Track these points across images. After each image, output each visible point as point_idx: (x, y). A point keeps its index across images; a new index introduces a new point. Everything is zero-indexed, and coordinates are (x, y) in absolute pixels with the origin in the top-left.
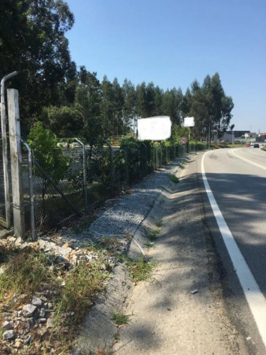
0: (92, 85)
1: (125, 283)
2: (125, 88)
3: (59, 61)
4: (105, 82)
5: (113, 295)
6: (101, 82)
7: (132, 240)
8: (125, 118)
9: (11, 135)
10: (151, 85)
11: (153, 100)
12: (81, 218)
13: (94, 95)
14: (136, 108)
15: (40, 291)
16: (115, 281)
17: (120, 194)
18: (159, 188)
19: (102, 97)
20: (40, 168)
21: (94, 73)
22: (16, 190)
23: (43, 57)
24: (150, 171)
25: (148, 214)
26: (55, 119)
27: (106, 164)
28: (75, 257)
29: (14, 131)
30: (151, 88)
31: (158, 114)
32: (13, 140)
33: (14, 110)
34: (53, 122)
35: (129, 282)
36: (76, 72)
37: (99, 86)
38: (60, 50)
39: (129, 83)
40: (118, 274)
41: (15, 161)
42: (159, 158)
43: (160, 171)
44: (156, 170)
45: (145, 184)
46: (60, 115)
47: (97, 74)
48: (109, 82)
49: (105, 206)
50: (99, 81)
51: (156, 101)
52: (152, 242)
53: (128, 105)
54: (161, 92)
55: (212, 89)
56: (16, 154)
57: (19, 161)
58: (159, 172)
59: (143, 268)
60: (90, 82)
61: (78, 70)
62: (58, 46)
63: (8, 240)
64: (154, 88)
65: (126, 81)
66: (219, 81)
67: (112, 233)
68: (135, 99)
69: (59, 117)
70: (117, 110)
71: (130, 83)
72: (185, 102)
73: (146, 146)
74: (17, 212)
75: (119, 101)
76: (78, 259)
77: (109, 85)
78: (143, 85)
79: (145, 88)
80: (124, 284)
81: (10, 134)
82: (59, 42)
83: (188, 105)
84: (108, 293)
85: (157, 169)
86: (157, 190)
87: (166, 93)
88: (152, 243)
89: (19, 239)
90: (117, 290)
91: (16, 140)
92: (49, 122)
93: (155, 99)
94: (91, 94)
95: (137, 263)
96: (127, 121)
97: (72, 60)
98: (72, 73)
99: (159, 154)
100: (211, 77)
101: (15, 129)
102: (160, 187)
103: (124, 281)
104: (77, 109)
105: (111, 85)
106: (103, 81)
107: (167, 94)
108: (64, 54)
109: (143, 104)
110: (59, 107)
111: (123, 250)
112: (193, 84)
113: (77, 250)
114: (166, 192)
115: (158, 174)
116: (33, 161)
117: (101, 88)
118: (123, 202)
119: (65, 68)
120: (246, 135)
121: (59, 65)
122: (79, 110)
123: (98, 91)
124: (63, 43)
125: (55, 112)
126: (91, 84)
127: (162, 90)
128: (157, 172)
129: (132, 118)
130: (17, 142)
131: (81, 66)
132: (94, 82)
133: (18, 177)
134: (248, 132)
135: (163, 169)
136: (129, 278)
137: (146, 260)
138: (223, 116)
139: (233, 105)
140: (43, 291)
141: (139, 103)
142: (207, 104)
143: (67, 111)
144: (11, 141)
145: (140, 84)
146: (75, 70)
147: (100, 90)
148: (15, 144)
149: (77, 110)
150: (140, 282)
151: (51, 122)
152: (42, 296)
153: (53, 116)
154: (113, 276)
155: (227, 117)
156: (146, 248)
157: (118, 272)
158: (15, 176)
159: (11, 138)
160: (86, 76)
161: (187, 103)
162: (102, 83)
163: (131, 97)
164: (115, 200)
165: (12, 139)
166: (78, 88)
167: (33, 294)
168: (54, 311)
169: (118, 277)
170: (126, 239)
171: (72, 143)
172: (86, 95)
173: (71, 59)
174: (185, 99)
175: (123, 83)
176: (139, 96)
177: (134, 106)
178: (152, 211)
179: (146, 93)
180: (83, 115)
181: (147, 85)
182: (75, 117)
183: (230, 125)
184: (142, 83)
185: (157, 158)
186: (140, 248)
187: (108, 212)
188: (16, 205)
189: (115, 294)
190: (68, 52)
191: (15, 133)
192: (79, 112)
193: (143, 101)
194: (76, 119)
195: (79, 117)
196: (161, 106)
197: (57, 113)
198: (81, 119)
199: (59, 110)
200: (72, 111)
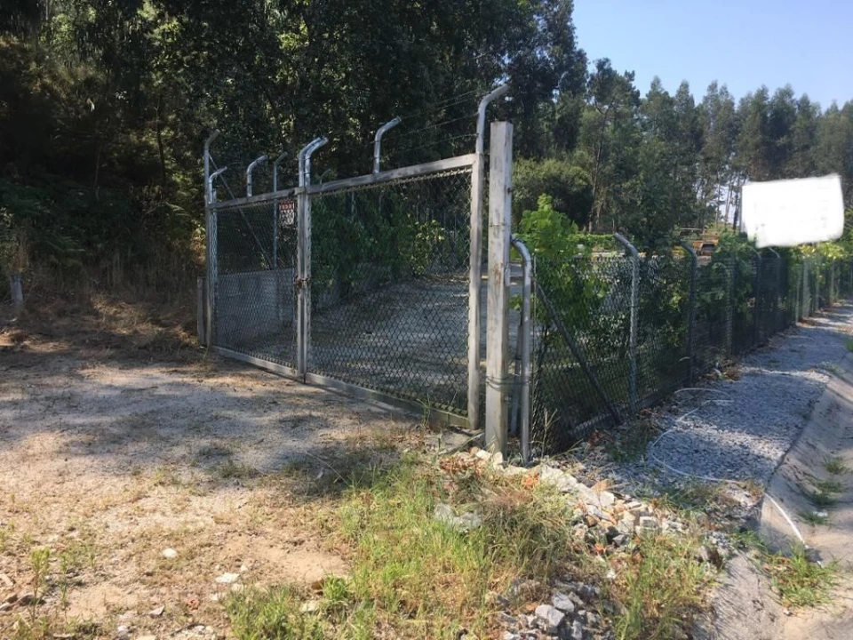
0: (621, 103)
1: (762, 605)
2: (710, 107)
3: (546, 54)
4: (656, 94)
5: (734, 628)
6: (643, 96)
7: (765, 499)
8: (702, 183)
9: (492, 223)
10: (786, 93)
11: (789, 133)
12: (621, 427)
13: (623, 129)
14: (736, 155)
15: (564, 581)
16: (736, 595)
17: (709, 378)
18: (819, 368)
19: (644, 133)
20: (545, 301)
21: (626, 73)
22: (496, 347)
23: (512, 48)
24: (786, 322)
25: (798, 435)
26: (526, 190)
27: (676, 298)
28: (628, 518)
29: (498, 215)
30: (783, 102)
31: (800, 171)
32: (496, 236)
33: (504, 169)
34: (521, 197)
35: (772, 604)
36: (585, 75)
37: (638, 106)
38: (551, 27)
39: (722, 93)
40: (739, 578)
41: (497, 283)
42: (812, 291)
43: (813, 323)
44: (801, 320)
45: (774, 355)
46: (539, 181)
47: (636, 77)
48: (666, 93)
49: (677, 405)
50: (638, 93)
51: (796, 137)
52: (820, 510)
53: (712, 150)
54: (814, 112)
56: (500, 266)
57: (504, 282)
58: (810, 327)
59: (807, 576)
60: (617, 97)
61: (592, 69)
62: (546, 19)
63: (474, 456)
64: (792, 101)
65: (713, 87)
67: (707, 474)
68: (736, 132)
69: (537, 183)
70: (682, 164)
71: (724, 91)
73: (779, 256)
74: (494, 397)
75: (689, 140)
76: (636, 522)
77: (666, 100)
78: (762, 94)
79: (766, 102)
80: (759, 606)
81: (490, 222)
82: (550, 9)
84: (722, 620)
85: (805, 318)
86: (813, 376)
87: (828, 113)
88: (821, 515)
89: (499, 457)
90: (743, 618)
91: (501, 234)
92: (513, 196)
93: (792, 131)
94: (617, 126)
95: (786, 560)
96: (707, 192)
97: (578, 47)
98: (576, 79)
99: (812, 278)
101: (501, 210)
102: (823, 368)
103: (758, 598)
104: (578, 164)
105: (671, 102)
106: (650, 92)
107: (831, 116)
108: (562, 35)
109: (757, 146)
110: (538, 161)
111: (744, 521)
113: (627, 502)
114: (843, 383)
115: (808, 332)
116: (535, 283)
117: (643, 111)
118: (722, 396)
119: (560, 69)
121: (547, 62)
122: (583, 166)
123: (635, 117)
124: (560, 9)
125: (527, 174)
126: (618, 102)
127: (817, 107)
128: (805, 326)
129: (723, 183)
130: (504, 240)
131: (600, 61)
132: (626, 96)
133: (500, 317)
135: (822, 320)
136: (770, 593)
137: (811, 556)
140: (570, 582)
141: (747, 143)
143: (554, 171)
144: (491, 237)
145: (754, 93)
146: (584, 69)
147: (640, 114)
148: (499, 245)
149: (579, 168)
150: (801, 610)
151: (517, 196)
152: (572, 593)
153: (523, 183)
154: (728, 581)
156: (806, 523)
157: (740, 573)
158: (494, 316)
159: (491, 231)
160: (609, 83)
162: (646, 98)
163: (723, 129)
164: (698, 392)
165: (494, 234)
166: (586, 114)
167: (552, 585)
168: (602, 634)
169: (740, 585)
170: (747, 493)
172: (603, 130)
173: (576, 45)
175: (706, 94)
176: (746, 126)
177: (729, 151)
178: (808, 430)
179: (769, 115)
180: (593, 179)
181: (771, 94)
182: (573, 185)
184: (758, 91)
185: (806, 289)
186: (789, 520)
187: (686, 419)
188: (491, 381)
189: (739, 625)
190: (571, 30)
191: (502, 221)
192: (583, 172)
193: (758, 138)
194: (575, 189)
195: (584, 183)
196: (811, 149)
197: (531, 174)
198: (588, 189)
199: (538, 169)
200: (566, 169)
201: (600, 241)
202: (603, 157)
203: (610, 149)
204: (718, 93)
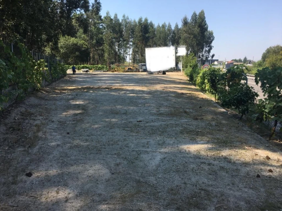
0: (96, 19)
2: (124, 23)
6: (103, 18)
10: (146, 20)
11: (149, 33)
13: (97, 29)
19: (104, 30)
26: (65, 49)
34: (63, 51)
37: (101, 21)
39: (127, 19)
46: (70, 45)
50: (101, 16)
53: (127, 37)
55: (198, 24)
60: (94, 17)
64: (148, 23)
65: (124, 16)
66: (204, 18)
68: (133, 32)
71: (128, 18)
72: (174, 35)
75: (119, 33)
77: (110, 19)
78: (141, 19)
79: (142, 22)
83: (177, 37)
87: (157, 27)
92: (60, 51)
100: (198, 14)
104: (83, 40)
105: (112, 20)
106: (106, 17)
109: (140, 37)
112: (183, 19)
120: (216, 63)
122: (85, 41)
123: (101, 24)
125: (65, 42)
127: (154, 25)
132: (97, 17)
134: (217, 60)
138: (205, 47)
139: (214, 38)
141: (137, 35)
142: (195, 36)
143: (75, 42)
151: (62, 51)
153: (63, 46)
155: (209, 48)
161: (175, 36)
163: (129, 30)
171: (81, 69)
172: (90, 28)
174: (174, 33)
175: (122, 18)
176: (136, 30)
177: (132, 38)
179: (143, 26)
180: (89, 45)
182: (82, 47)
183: (211, 54)
192: (85, 43)
193: (140, 34)
194: (83, 49)
195: (86, 47)
196: (155, 38)
197: (66, 43)
198: (88, 49)
199: (69, 41)
200: (79, 41)
201: (94, 67)
202: (92, 38)
203: (94, 35)
204: (126, 18)
